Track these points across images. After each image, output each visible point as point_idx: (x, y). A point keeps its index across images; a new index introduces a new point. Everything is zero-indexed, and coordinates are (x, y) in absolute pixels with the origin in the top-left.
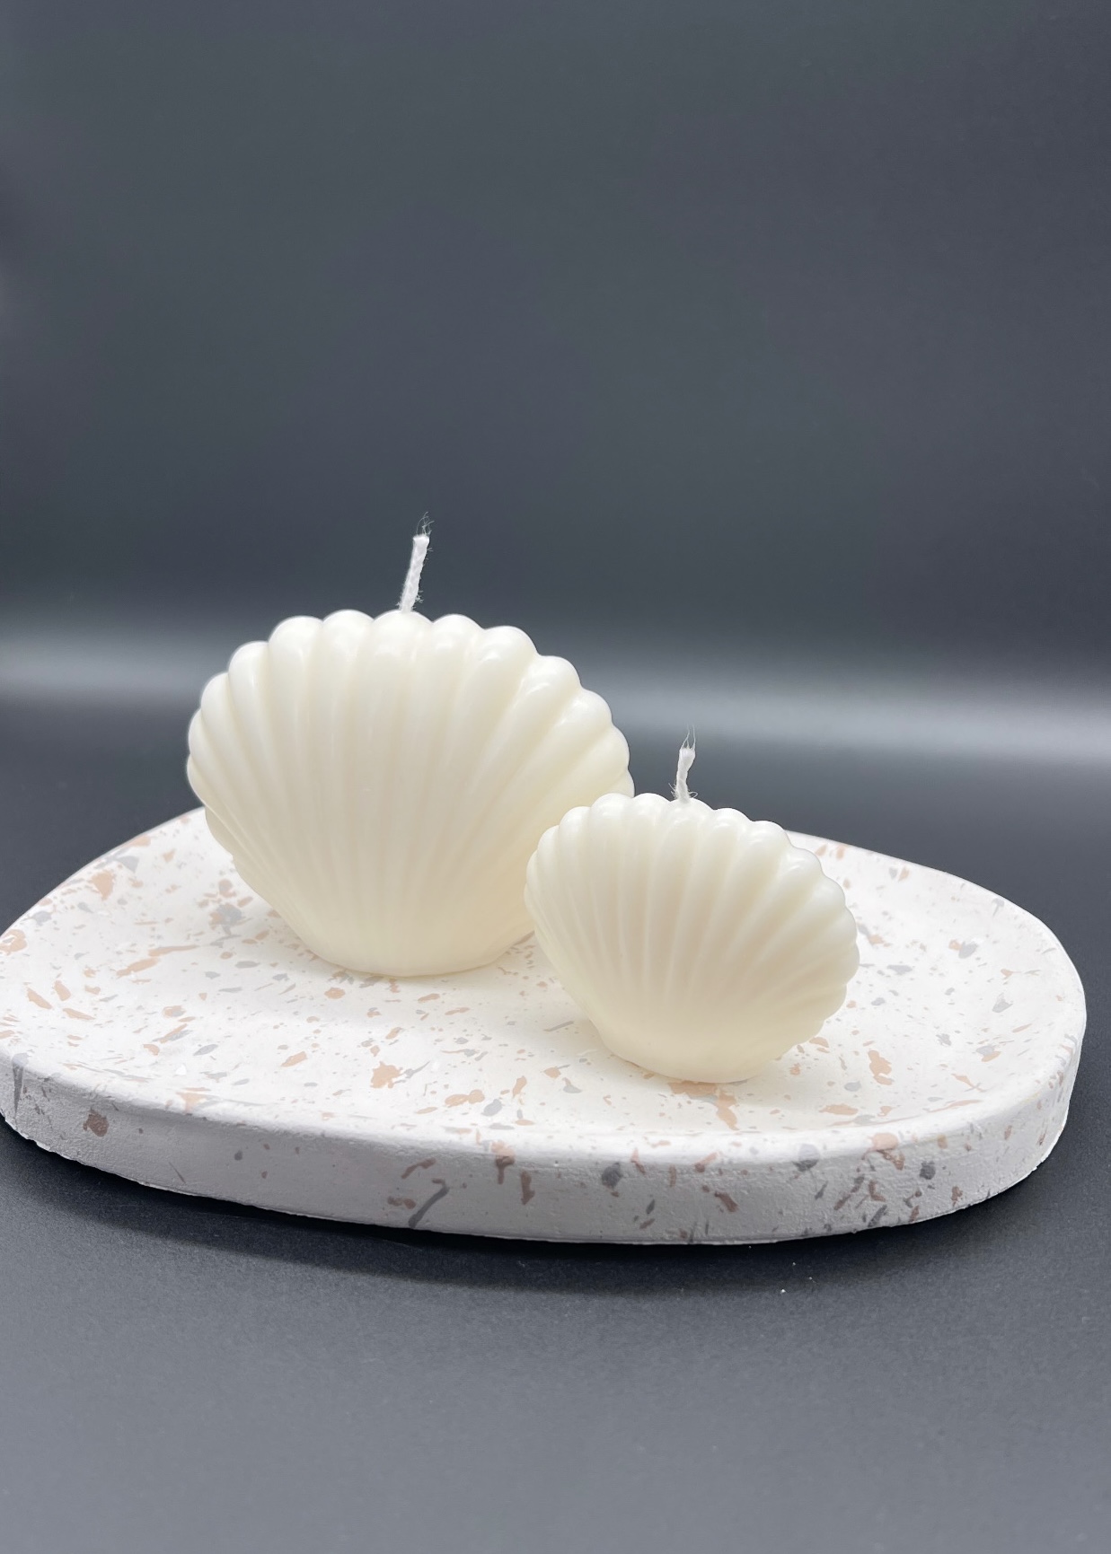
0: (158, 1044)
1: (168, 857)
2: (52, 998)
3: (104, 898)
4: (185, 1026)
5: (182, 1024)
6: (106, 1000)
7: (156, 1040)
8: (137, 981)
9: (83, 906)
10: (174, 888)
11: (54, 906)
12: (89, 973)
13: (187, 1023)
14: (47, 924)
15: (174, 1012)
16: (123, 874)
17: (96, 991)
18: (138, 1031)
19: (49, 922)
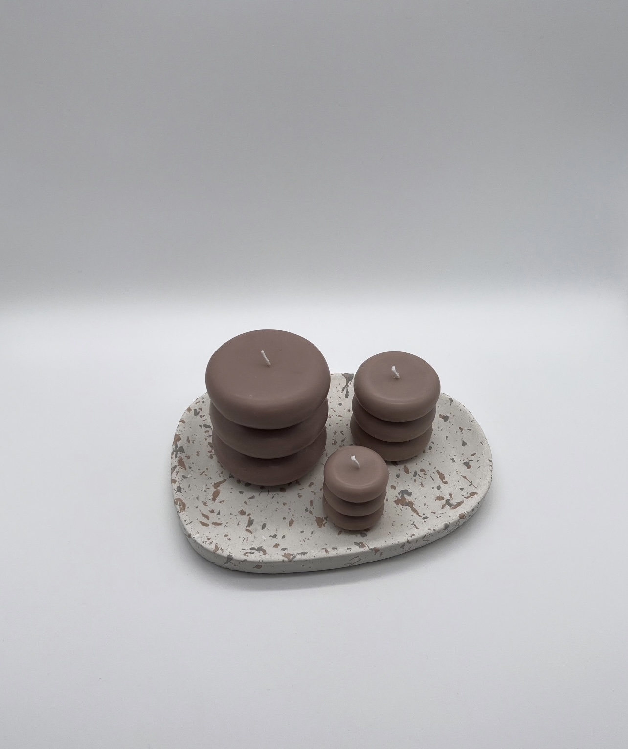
0: (248, 528)
1: (188, 440)
2: (205, 521)
3: (186, 469)
4: (250, 518)
5: (249, 517)
6: (218, 514)
7: (247, 527)
8: (221, 502)
9: (184, 477)
10: (198, 452)
11: (178, 482)
12: (205, 504)
13: (250, 516)
14: (182, 490)
15: (242, 513)
16: (183, 455)
17: (212, 511)
18: (238, 524)
19: (182, 489)
